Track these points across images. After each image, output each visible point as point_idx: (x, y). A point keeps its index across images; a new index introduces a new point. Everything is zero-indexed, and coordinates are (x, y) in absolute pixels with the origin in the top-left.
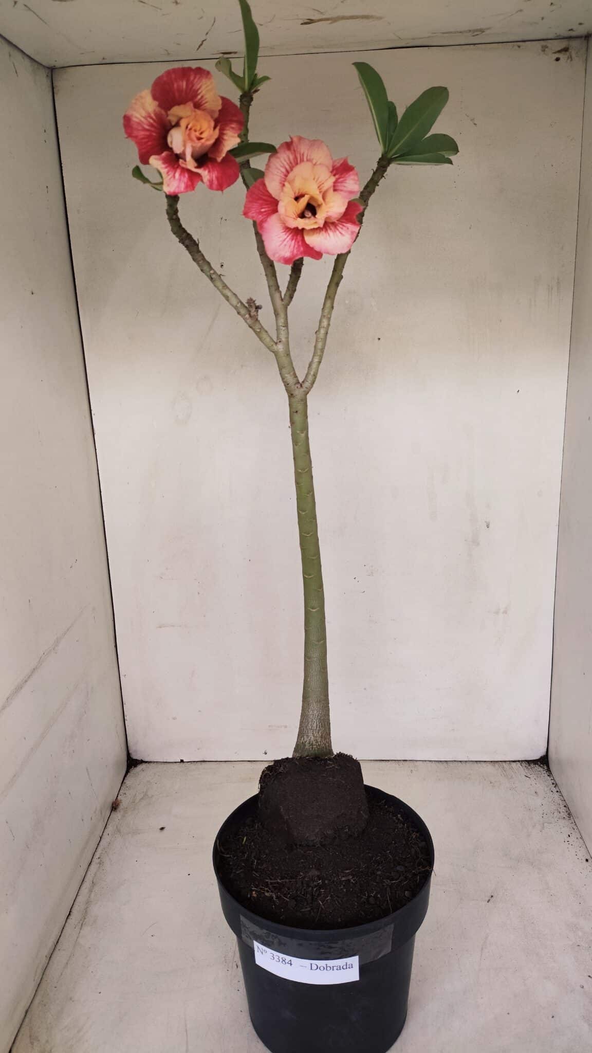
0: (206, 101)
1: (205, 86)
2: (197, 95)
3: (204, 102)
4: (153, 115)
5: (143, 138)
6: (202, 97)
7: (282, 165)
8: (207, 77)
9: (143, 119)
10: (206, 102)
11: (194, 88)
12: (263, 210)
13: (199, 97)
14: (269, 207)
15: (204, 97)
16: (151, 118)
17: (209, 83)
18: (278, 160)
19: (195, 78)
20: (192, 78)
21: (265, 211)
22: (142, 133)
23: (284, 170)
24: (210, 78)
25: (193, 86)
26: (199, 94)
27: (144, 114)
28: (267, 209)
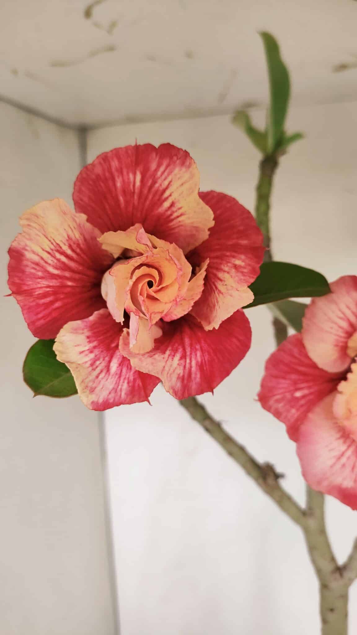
0: (180, 212)
1: (180, 182)
2: (161, 201)
3: (175, 215)
4: (66, 248)
5: (45, 295)
6: (173, 205)
7: (342, 316)
8: (183, 164)
9: (45, 256)
10: (182, 215)
11: (157, 185)
12: (298, 394)
13: (166, 204)
14: (309, 387)
15: (178, 205)
16: (63, 253)
17: (186, 176)
18: (333, 307)
19: (159, 166)
20: (153, 166)
21: (303, 397)
22: (45, 283)
23: (345, 325)
24: (189, 167)
25: (154, 182)
26: (167, 198)
27: (47, 246)
28: (306, 392)
